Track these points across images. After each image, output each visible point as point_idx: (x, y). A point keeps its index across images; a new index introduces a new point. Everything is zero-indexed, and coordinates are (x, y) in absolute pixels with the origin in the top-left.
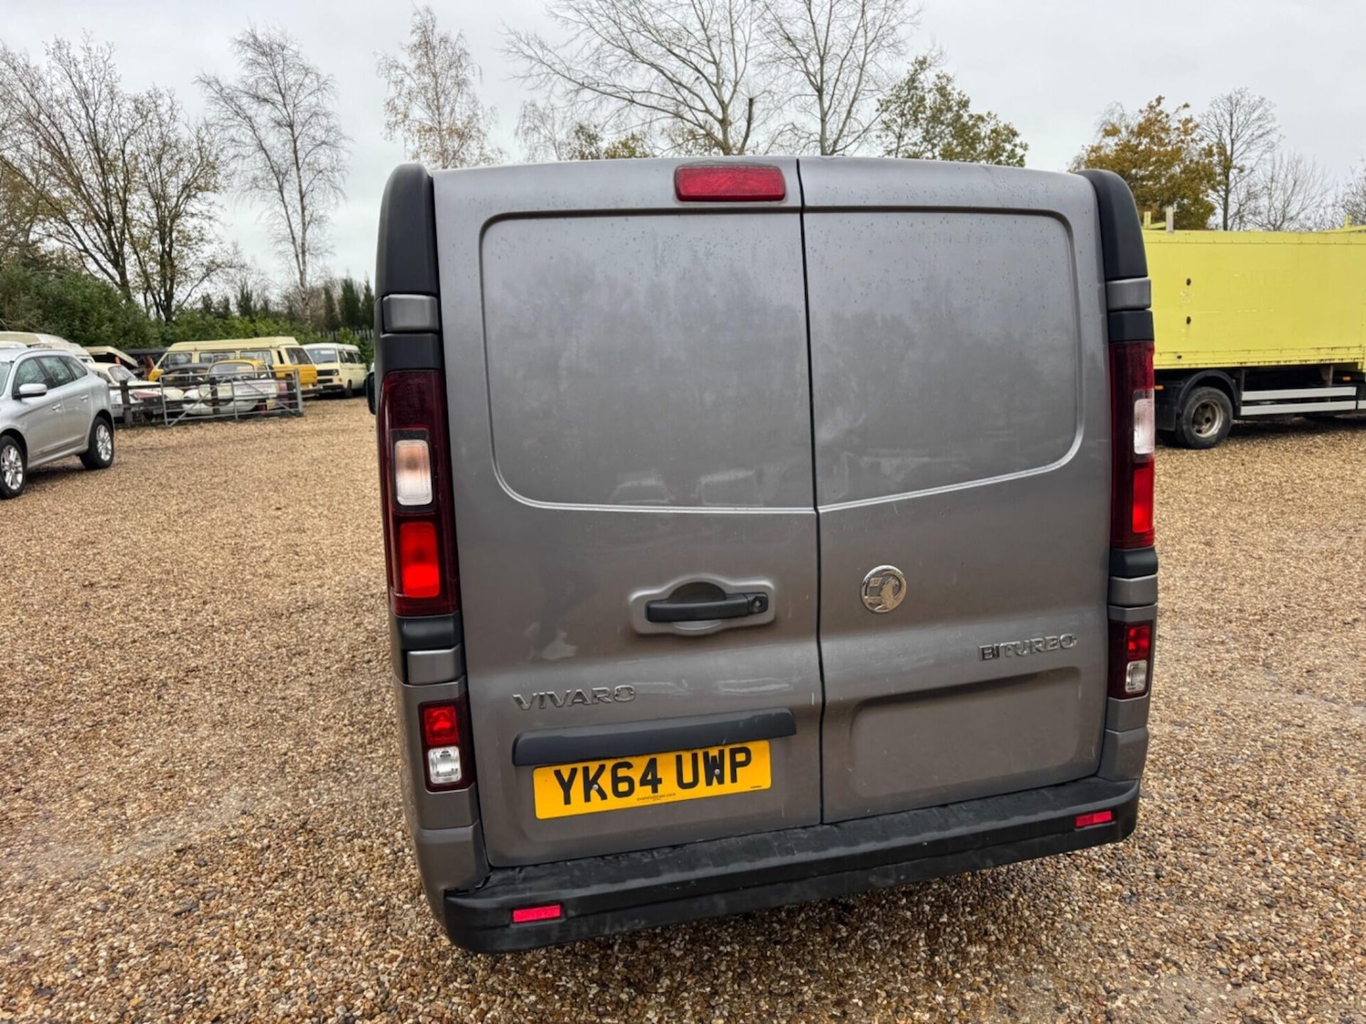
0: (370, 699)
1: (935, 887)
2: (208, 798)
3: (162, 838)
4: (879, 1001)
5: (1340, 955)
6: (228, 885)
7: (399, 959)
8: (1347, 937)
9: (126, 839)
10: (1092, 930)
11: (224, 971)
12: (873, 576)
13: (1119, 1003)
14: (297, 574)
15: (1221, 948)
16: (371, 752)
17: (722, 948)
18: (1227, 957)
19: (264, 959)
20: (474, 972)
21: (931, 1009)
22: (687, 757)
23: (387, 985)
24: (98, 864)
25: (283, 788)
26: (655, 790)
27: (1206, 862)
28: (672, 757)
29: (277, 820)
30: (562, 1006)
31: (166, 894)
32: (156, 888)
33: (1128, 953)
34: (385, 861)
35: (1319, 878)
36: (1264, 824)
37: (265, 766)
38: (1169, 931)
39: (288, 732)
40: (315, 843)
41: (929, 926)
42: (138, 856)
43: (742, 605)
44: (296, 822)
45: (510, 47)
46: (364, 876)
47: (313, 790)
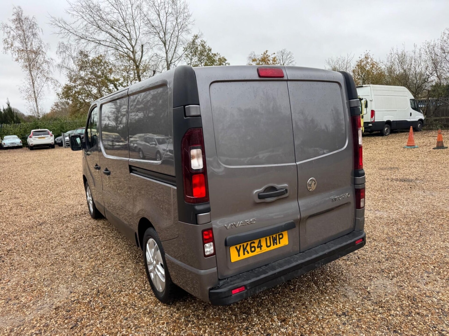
0: (91, 250)
2: (53, 290)
3: (44, 306)
4: (313, 302)
5: (408, 268)
6: (84, 315)
7: (165, 323)
8: (407, 263)
9: (29, 309)
10: (352, 274)
12: (310, 181)
13: (369, 289)
14: (27, 213)
15: (383, 272)
16: (106, 266)
17: (263, 298)
18: (386, 273)
20: (193, 321)
21: (327, 301)
22: (268, 238)
24: (24, 319)
25: (80, 282)
26: (261, 249)
27: (367, 253)
28: (264, 239)
29: (87, 292)
30: (227, 323)
31: (62, 323)
32: (56, 322)
33: (364, 277)
34: (137, 297)
35: (393, 252)
36: (374, 242)
37: (68, 276)
38: (370, 270)
39: (68, 265)
40: (107, 296)
41: (313, 281)
42: (39, 314)
43: (283, 192)
44: (95, 292)
45: (52, 22)
46: (134, 302)
47: (93, 281)
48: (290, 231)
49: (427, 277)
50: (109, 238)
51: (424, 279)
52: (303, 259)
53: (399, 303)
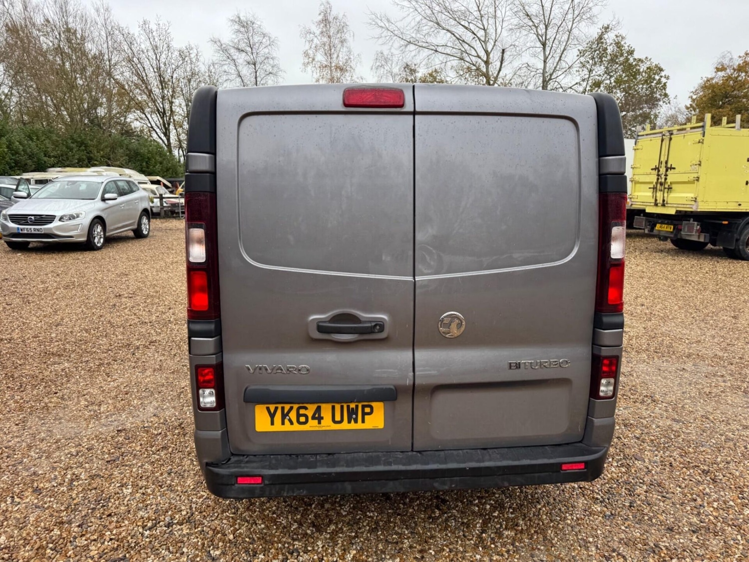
1: (497, 496)
3: (113, 423)
4: (444, 553)
8: (736, 556)
9: (97, 422)
10: (580, 531)
11: (120, 492)
12: (445, 317)
19: (141, 489)
20: (238, 509)
22: (338, 407)
23: (194, 509)
26: (319, 423)
28: (329, 406)
29: (169, 421)
30: (276, 532)
31: (106, 451)
32: (103, 448)
35: (732, 519)
36: (709, 484)
38: (626, 538)
48: (387, 402)
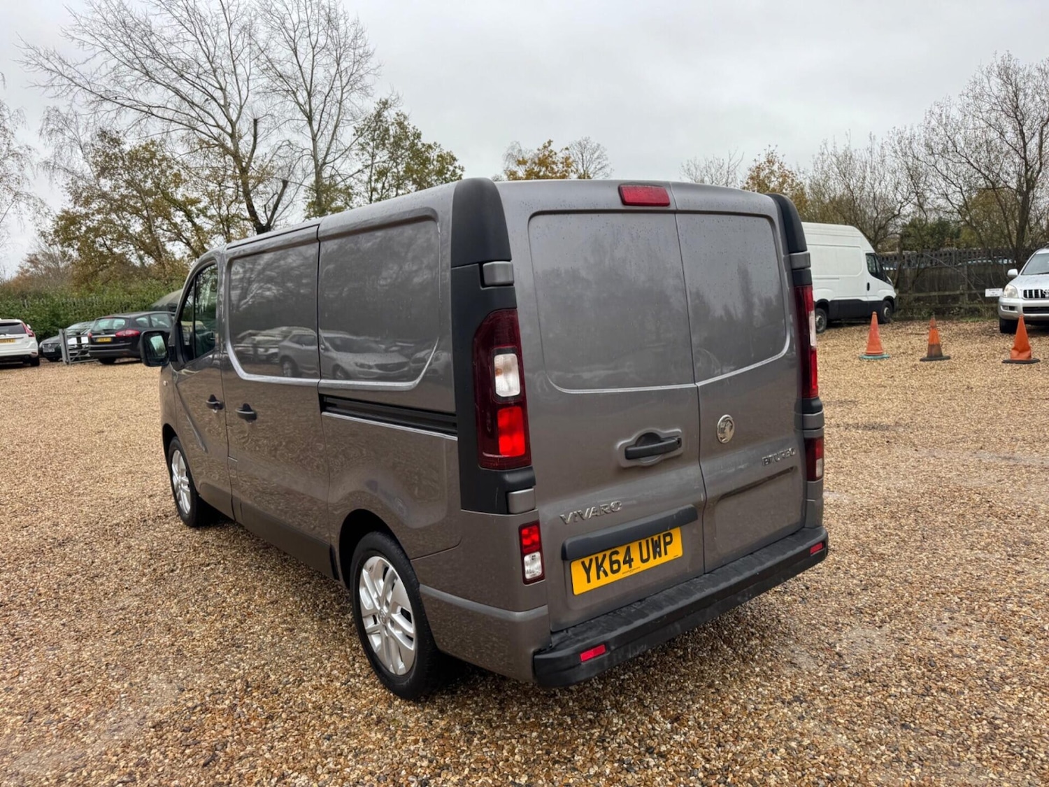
0: (205, 596)
3: (125, 723)
5: (910, 603)
12: (722, 421)
13: (838, 648)
14: (18, 519)
15: (862, 613)
16: (249, 629)
18: (867, 615)
22: (644, 543)
24: (85, 754)
25: (197, 667)
26: (630, 566)
28: (636, 544)
29: (219, 687)
31: (178, 755)
32: (164, 754)
34: (343, 691)
35: (875, 572)
38: (833, 611)
39: (156, 630)
40: (271, 693)
41: (721, 637)
42: (117, 740)
43: (673, 443)
44: (239, 684)
45: (28, 59)
46: (337, 703)
47: (227, 663)
48: (685, 527)
49: (950, 618)
50: (240, 569)
51: (945, 623)
52: (713, 587)
53: (902, 672)
